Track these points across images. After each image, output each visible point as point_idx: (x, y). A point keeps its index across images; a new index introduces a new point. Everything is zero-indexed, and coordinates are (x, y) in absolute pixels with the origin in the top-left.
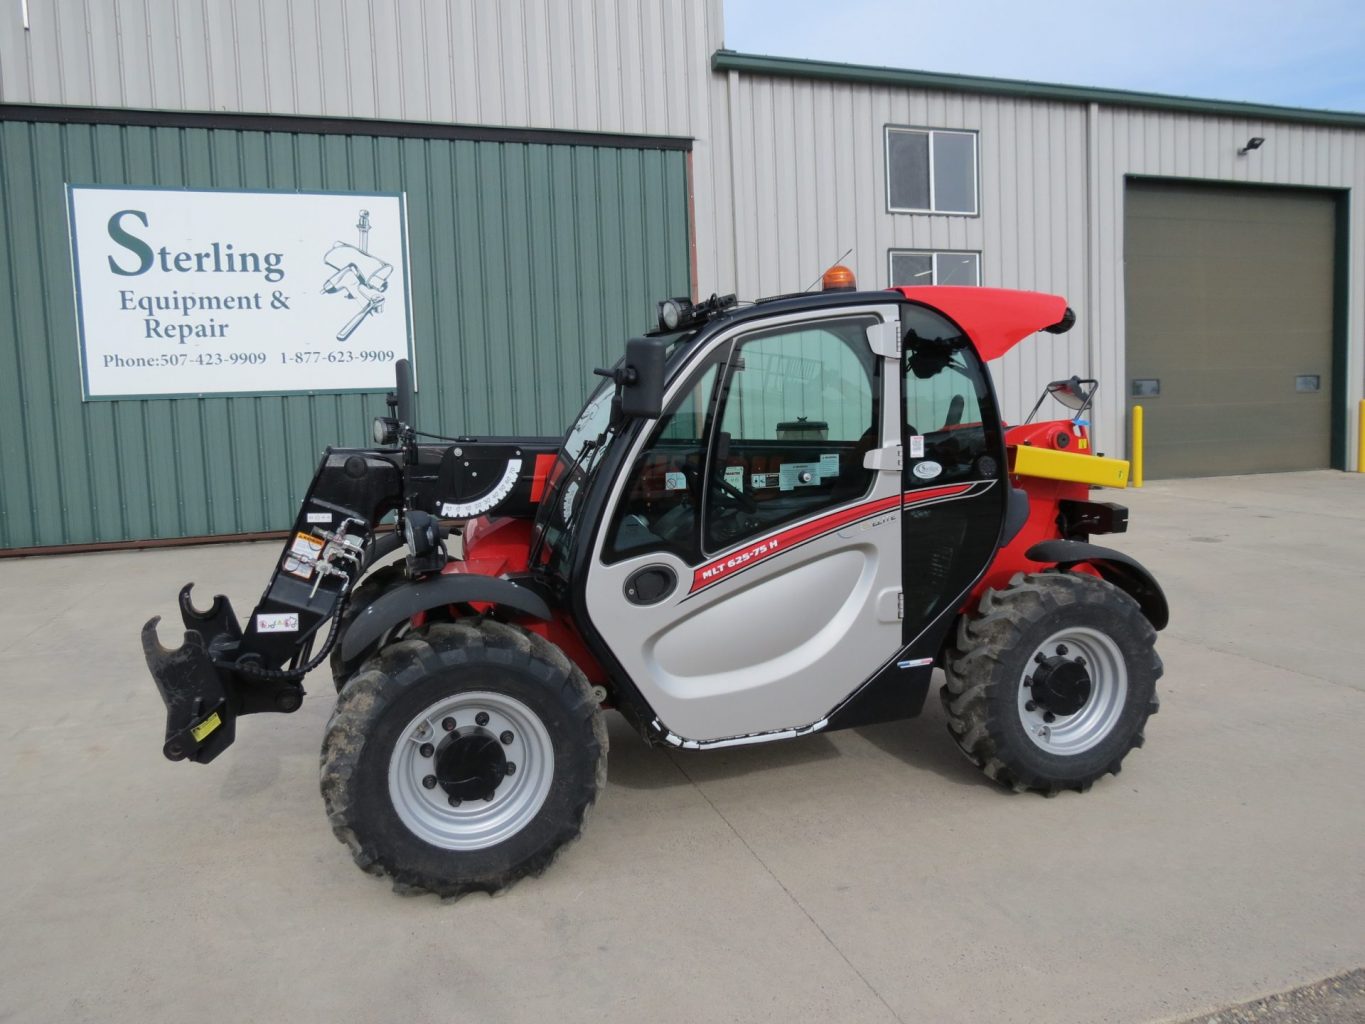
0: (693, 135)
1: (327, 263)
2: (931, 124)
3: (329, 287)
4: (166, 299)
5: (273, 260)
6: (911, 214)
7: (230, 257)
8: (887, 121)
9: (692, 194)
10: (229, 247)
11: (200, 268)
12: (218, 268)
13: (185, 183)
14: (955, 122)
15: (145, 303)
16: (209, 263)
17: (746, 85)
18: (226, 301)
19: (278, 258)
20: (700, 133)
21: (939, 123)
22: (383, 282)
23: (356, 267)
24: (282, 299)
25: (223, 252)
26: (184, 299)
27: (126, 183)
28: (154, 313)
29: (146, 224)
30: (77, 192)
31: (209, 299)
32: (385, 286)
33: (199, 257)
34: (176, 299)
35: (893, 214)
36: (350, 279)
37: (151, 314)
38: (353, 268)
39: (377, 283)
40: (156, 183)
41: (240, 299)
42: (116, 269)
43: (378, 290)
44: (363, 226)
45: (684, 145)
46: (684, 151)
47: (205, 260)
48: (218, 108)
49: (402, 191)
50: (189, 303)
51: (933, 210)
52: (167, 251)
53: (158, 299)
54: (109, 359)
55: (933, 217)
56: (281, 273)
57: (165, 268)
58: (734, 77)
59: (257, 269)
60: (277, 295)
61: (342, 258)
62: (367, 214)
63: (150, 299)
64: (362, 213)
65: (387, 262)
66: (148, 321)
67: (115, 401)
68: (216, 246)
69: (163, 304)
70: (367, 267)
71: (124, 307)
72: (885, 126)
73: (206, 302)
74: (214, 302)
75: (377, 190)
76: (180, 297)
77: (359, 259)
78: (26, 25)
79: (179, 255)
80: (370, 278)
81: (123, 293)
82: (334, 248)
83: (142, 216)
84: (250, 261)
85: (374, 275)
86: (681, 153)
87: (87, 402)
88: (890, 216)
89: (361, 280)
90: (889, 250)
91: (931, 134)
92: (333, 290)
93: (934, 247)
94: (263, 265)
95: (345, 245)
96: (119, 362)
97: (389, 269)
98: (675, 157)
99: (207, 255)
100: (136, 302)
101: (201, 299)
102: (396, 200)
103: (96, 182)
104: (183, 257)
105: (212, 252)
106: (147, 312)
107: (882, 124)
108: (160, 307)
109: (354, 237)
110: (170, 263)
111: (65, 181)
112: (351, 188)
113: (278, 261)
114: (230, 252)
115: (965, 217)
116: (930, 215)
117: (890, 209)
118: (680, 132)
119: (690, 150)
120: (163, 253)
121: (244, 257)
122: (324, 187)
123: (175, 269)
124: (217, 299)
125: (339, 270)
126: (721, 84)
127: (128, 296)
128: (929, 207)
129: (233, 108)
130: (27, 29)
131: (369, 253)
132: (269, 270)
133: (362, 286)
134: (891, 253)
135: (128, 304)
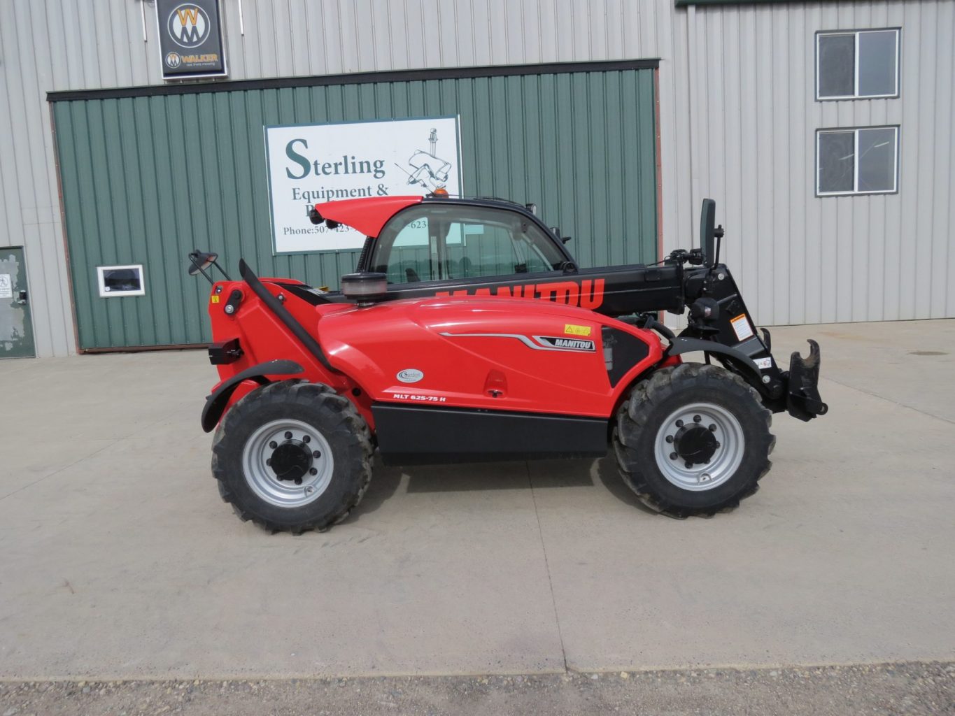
0: (659, 57)
1: (411, 165)
2: (857, 27)
3: (412, 180)
4: (318, 192)
5: (378, 164)
6: (837, 101)
7: (354, 164)
8: (818, 29)
9: (658, 99)
10: (353, 158)
11: (337, 172)
12: (347, 172)
13: (328, 120)
14: (880, 22)
15: (306, 195)
16: (341, 169)
17: (701, 15)
18: (351, 192)
19: (381, 163)
20: (665, 54)
21: (864, 25)
22: (445, 175)
23: (428, 166)
24: (384, 189)
25: (350, 161)
26: (328, 192)
27: (296, 123)
28: (311, 201)
29: (307, 147)
30: (270, 131)
31: (342, 191)
32: (446, 177)
33: (336, 165)
34: (323, 192)
35: (821, 101)
36: (425, 173)
37: (309, 202)
38: (426, 167)
39: (441, 176)
40: (312, 122)
41: (359, 190)
42: (290, 175)
43: (442, 180)
44: (433, 139)
45: (653, 64)
46: (652, 69)
47: (339, 167)
48: (347, 71)
49: (457, 113)
50: (330, 194)
51: (857, 95)
52: (318, 162)
53: (313, 192)
54: (286, 230)
55: (856, 101)
56: (383, 172)
57: (317, 174)
58: (691, 10)
59: (369, 171)
60: (381, 186)
61: (420, 160)
62: (435, 131)
63: (308, 193)
64: (432, 131)
65: (447, 161)
66: (307, 206)
67: (290, 255)
68: (345, 158)
69: (316, 196)
70: (435, 166)
71: (295, 198)
72: (816, 33)
73: (340, 193)
74: (344, 192)
75: (442, 115)
76: (325, 190)
77: (430, 161)
78: (242, 33)
79: (324, 165)
80: (437, 172)
81: (294, 190)
82: (415, 154)
83: (304, 142)
84: (365, 166)
85: (439, 171)
86: (650, 70)
87: (275, 256)
88: (818, 103)
89: (431, 174)
90: (817, 130)
91: (857, 35)
92: (414, 182)
93: (856, 125)
94: (373, 168)
95: (422, 152)
96: (292, 231)
97: (448, 166)
98: (645, 74)
99: (341, 164)
100: (301, 195)
101: (337, 191)
102: (453, 120)
103: (280, 123)
104: (327, 166)
105: (343, 161)
106: (307, 200)
107: (814, 32)
108: (314, 197)
109: (427, 146)
110: (320, 171)
111: (263, 124)
112: (426, 115)
113: (381, 165)
114: (354, 161)
115: (886, 98)
116: (853, 100)
117: (819, 98)
118: (651, 55)
119: (657, 68)
120: (316, 164)
121: (361, 163)
122: (409, 116)
123: (322, 174)
124: (346, 191)
125: (418, 169)
126: (682, 16)
127: (297, 191)
128: (853, 93)
129: (355, 70)
130: (243, 35)
131: (436, 156)
132: (376, 171)
133: (432, 178)
134: (818, 133)
135: (297, 196)
